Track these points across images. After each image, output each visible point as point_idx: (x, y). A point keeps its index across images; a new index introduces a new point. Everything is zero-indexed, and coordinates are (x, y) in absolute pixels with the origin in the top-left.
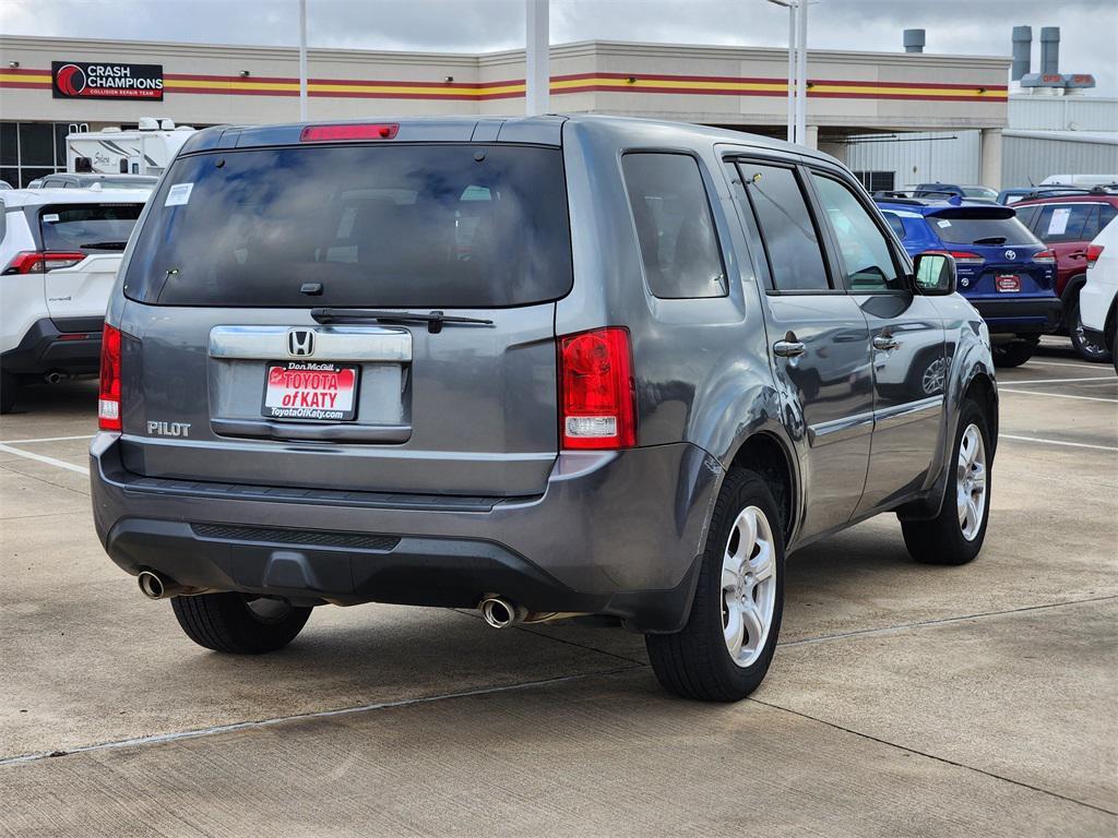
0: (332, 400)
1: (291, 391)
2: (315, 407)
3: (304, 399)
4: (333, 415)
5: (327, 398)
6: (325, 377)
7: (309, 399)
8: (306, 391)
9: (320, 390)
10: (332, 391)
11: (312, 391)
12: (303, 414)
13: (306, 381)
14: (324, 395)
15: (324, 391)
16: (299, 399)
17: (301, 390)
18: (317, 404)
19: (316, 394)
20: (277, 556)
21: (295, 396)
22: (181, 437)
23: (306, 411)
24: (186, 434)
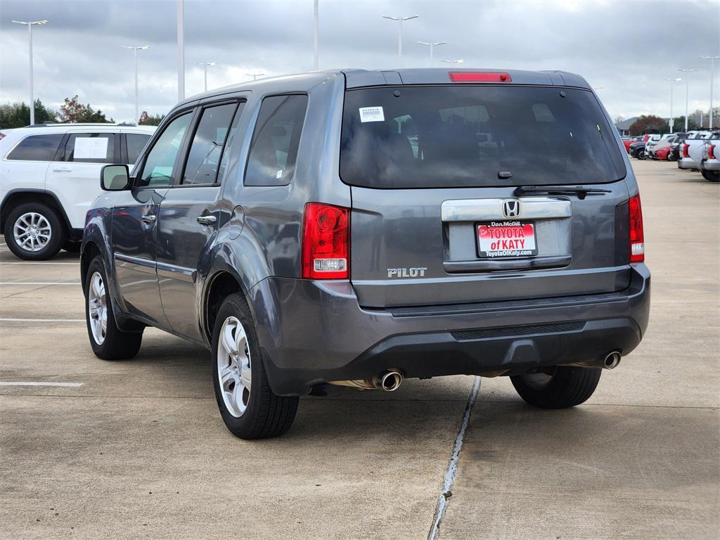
0: (522, 244)
1: (495, 240)
2: (512, 249)
3: (504, 245)
4: (525, 253)
5: (519, 243)
6: (515, 230)
7: (508, 244)
8: (505, 239)
9: (513, 238)
10: (521, 238)
11: (509, 239)
12: (506, 254)
13: (504, 233)
14: (516, 241)
15: (517, 239)
16: (501, 245)
17: (502, 239)
18: (513, 246)
19: (511, 241)
20: (515, 345)
21: (498, 243)
22: (419, 277)
23: (508, 252)
24: (422, 274)
